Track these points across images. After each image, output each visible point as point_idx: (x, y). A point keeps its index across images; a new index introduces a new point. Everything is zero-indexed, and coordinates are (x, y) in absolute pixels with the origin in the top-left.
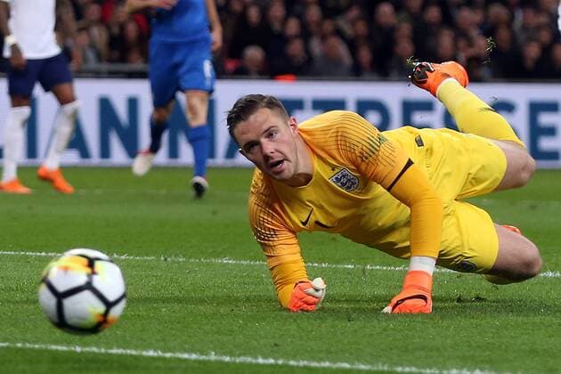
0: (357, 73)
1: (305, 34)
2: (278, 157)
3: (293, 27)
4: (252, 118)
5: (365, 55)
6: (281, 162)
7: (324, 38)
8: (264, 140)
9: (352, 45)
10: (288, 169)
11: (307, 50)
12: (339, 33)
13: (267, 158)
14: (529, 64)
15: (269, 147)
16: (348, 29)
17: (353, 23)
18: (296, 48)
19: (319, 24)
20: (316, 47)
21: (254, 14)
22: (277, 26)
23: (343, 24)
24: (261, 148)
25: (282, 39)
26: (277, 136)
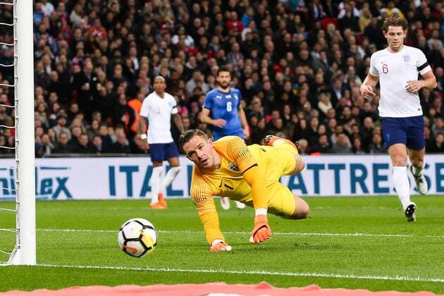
0: (354, 151)
1: (329, 133)
2: (204, 158)
3: (322, 129)
4: (191, 141)
5: (358, 142)
6: (206, 160)
7: (337, 134)
8: (197, 150)
9: (352, 138)
10: (210, 163)
11: (329, 140)
12: (345, 132)
13: (199, 158)
14: (439, 145)
15: (200, 153)
16: (349, 130)
17: (352, 127)
18: (323, 139)
19: (335, 128)
20: (334, 139)
21: (303, 123)
22: (315, 129)
23: (347, 127)
24: (197, 155)
25: (318, 135)
26: (203, 148)
